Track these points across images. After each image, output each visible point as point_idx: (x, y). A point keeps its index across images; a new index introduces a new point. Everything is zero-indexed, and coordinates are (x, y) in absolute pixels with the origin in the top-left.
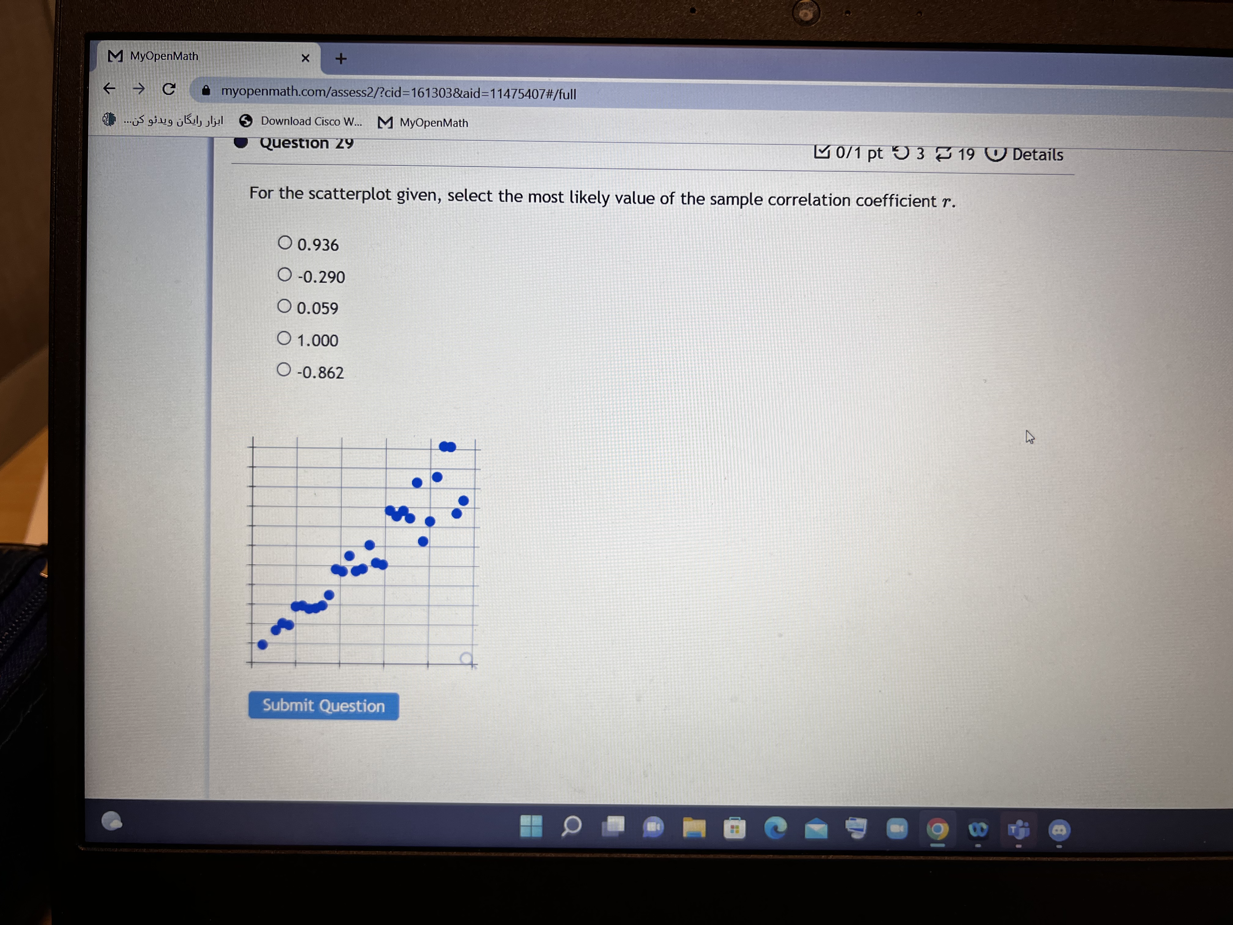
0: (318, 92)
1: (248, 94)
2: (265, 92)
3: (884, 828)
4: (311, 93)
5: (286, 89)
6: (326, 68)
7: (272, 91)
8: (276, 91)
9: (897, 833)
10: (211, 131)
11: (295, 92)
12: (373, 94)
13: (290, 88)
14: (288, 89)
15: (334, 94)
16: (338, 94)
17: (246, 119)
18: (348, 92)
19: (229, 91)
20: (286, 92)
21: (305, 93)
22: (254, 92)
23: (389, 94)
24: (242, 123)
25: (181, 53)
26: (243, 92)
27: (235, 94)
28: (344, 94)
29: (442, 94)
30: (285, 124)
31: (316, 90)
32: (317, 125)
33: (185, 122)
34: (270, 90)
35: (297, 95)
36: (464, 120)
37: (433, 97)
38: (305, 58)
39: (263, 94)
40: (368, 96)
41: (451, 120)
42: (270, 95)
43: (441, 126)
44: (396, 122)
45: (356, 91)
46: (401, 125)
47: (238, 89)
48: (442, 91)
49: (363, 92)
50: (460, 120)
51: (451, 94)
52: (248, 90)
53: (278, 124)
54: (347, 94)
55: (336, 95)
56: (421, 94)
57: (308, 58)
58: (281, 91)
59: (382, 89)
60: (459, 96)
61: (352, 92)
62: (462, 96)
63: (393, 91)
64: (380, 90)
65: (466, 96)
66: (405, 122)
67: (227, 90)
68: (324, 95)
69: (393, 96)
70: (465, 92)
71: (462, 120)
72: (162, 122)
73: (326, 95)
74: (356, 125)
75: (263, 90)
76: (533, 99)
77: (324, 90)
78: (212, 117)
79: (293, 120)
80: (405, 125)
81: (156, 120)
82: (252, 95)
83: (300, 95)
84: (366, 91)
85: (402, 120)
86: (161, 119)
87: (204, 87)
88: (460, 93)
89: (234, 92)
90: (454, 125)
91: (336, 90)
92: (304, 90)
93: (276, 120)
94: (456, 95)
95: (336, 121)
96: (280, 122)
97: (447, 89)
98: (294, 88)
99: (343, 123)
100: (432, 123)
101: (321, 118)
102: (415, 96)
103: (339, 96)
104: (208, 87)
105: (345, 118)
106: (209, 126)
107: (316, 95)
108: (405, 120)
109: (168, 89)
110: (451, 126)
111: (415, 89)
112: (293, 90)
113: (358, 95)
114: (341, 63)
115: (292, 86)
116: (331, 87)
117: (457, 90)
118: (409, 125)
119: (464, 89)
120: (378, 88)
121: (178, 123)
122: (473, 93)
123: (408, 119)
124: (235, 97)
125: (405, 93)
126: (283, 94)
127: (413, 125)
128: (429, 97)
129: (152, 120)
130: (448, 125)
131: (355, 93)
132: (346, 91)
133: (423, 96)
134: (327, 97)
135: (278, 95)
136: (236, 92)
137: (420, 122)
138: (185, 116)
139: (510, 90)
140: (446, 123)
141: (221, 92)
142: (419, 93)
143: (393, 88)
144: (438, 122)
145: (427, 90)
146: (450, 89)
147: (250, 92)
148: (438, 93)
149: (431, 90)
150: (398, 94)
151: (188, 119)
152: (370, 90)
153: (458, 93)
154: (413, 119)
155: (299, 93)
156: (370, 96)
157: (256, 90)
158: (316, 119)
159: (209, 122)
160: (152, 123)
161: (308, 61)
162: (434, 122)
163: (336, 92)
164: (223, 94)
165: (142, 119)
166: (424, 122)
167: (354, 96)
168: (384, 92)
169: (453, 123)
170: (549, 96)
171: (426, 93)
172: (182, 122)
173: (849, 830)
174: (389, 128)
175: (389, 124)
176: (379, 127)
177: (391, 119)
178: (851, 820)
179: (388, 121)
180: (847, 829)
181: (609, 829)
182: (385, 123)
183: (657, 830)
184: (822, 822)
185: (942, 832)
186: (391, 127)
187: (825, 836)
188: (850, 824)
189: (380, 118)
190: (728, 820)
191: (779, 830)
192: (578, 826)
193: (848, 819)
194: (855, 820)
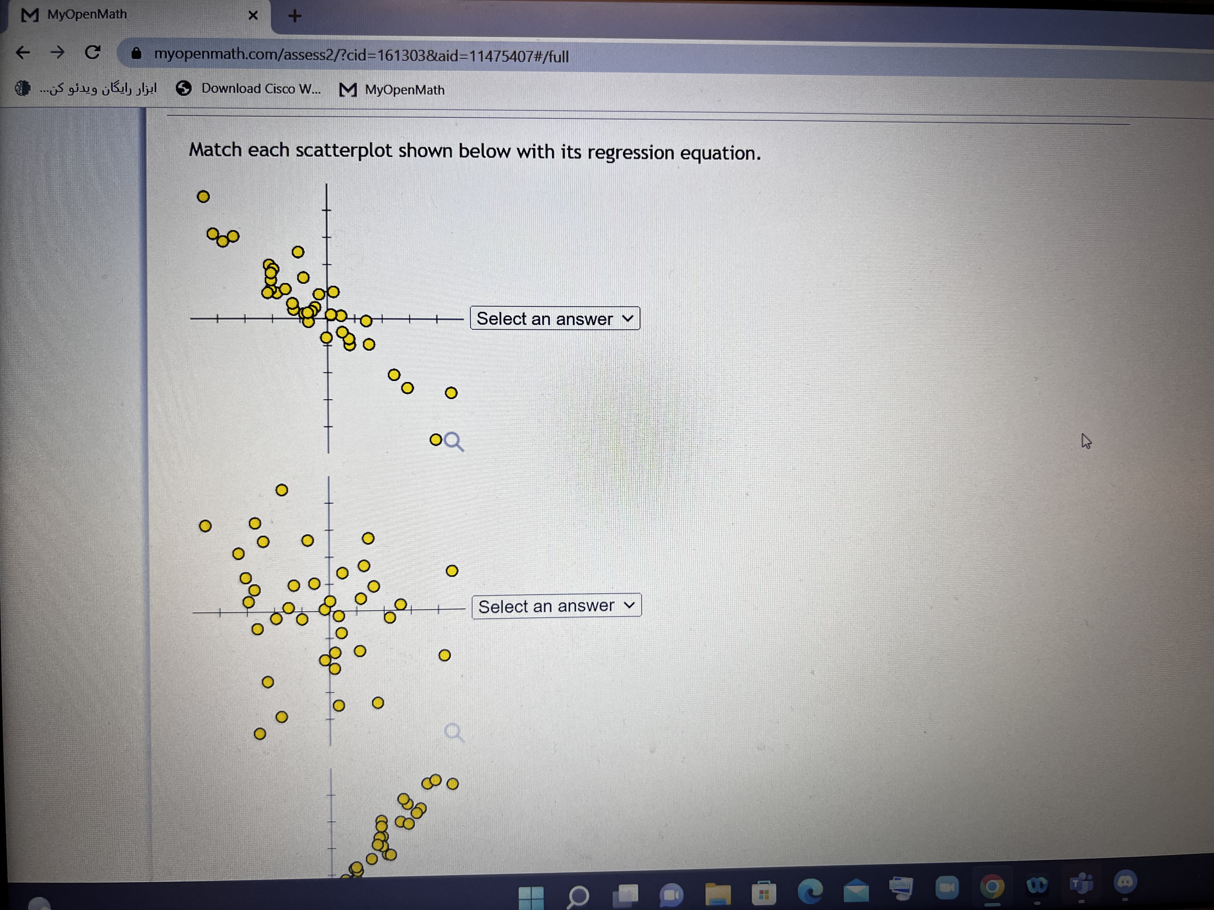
0: (269, 54)
1: (186, 57)
2: (206, 54)
3: (933, 887)
4: (260, 55)
5: (231, 50)
6: (277, 27)
7: (214, 54)
8: (219, 54)
9: (947, 893)
10: (144, 101)
11: (241, 54)
12: (333, 57)
13: (236, 50)
14: (233, 51)
15: (288, 57)
16: (292, 56)
17: (183, 86)
18: (304, 55)
19: (163, 54)
21: (253, 55)
22: (193, 55)
23: (352, 56)
24: (180, 91)
25: (107, 11)
26: (179, 55)
27: (171, 57)
28: (299, 57)
29: (414, 58)
30: (230, 92)
31: (267, 53)
32: (268, 93)
33: (112, 90)
34: (212, 52)
35: (244, 58)
36: (439, 86)
37: (403, 60)
38: (253, 15)
39: (203, 58)
40: (327, 59)
41: (424, 87)
42: (212, 58)
43: (414, 93)
44: (361, 89)
45: (313, 53)
46: (367, 93)
47: (174, 51)
48: (414, 53)
49: (321, 55)
50: (435, 87)
51: (424, 57)
52: (186, 52)
53: (221, 92)
54: (303, 56)
55: (290, 58)
56: (389, 57)
57: (256, 15)
58: (226, 54)
59: (343, 51)
60: (433, 58)
61: (309, 54)
62: (437, 59)
63: (356, 54)
64: (342, 52)
65: (442, 59)
66: (371, 89)
67: (161, 52)
68: (276, 58)
69: (356, 59)
70: (440, 54)
71: (437, 87)
72: (84, 91)
73: (278, 57)
74: (313, 93)
75: (203, 52)
76: (519, 62)
77: (275, 53)
78: (143, 84)
79: (239, 87)
80: (371, 93)
81: (78, 88)
82: (190, 58)
83: (247, 58)
84: (324, 53)
85: (367, 86)
86: (83, 87)
87: (134, 49)
88: (434, 55)
89: (170, 54)
90: (428, 92)
91: (289, 53)
92: (251, 52)
93: (220, 87)
94: (430, 58)
95: (290, 88)
96: (225, 90)
97: (420, 51)
98: (240, 50)
99: (298, 90)
100: (402, 90)
101: (272, 84)
102: (382, 60)
103: (293, 59)
104: (139, 49)
105: (300, 85)
106: (140, 94)
107: (266, 58)
108: (371, 88)
109: (92, 52)
110: (425, 93)
111: (381, 51)
112: (238, 53)
113: (316, 58)
114: (295, 21)
115: (238, 48)
116: (283, 49)
117: (431, 52)
118: (375, 93)
119: (438, 50)
120: (339, 50)
121: (103, 91)
122: (450, 56)
123: (375, 86)
124: (170, 60)
125: (370, 56)
126: (227, 57)
127: (380, 93)
128: (398, 60)
129: (72, 89)
130: (421, 93)
131: (311, 55)
132: (301, 54)
133: (392, 59)
134: (279, 60)
135: (222, 58)
136: (171, 54)
137: (388, 89)
138: (112, 83)
139: (493, 52)
140: (418, 90)
141: (154, 54)
142: (387, 55)
143: (356, 50)
144: (409, 89)
145: (396, 52)
146: (423, 51)
147: (189, 55)
148: (409, 55)
149: (400, 52)
150: (362, 56)
151: (115, 86)
152: (330, 52)
153: (432, 55)
154: (380, 86)
155: (247, 55)
156: (329, 59)
157: (195, 52)
158: (267, 86)
159: (140, 89)
160: (73, 91)
161: (256, 18)
162: (404, 89)
163: (290, 55)
164: (156, 57)
165: (61, 88)
166: (393, 90)
167: (311, 59)
168: (346, 55)
169: (427, 90)
170: (538, 59)
171: (395, 56)
172: (109, 90)
173: (893, 891)
174: (353, 96)
175: (352, 92)
176: (341, 95)
177: (355, 85)
178: (896, 879)
179: (351, 88)
180: (891, 890)
181: (621, 899)
182: (348, 91)
183: (676, 899)
184: (863, 883)
185: (997, 889)
186: (355, 95)
187: (866, 898)
188: (894, 884)
189: (341, 85)
190: (757, 885)
191: (814, 894)
192: (585, 897)
193: (892, 879)
194: (900, 879)
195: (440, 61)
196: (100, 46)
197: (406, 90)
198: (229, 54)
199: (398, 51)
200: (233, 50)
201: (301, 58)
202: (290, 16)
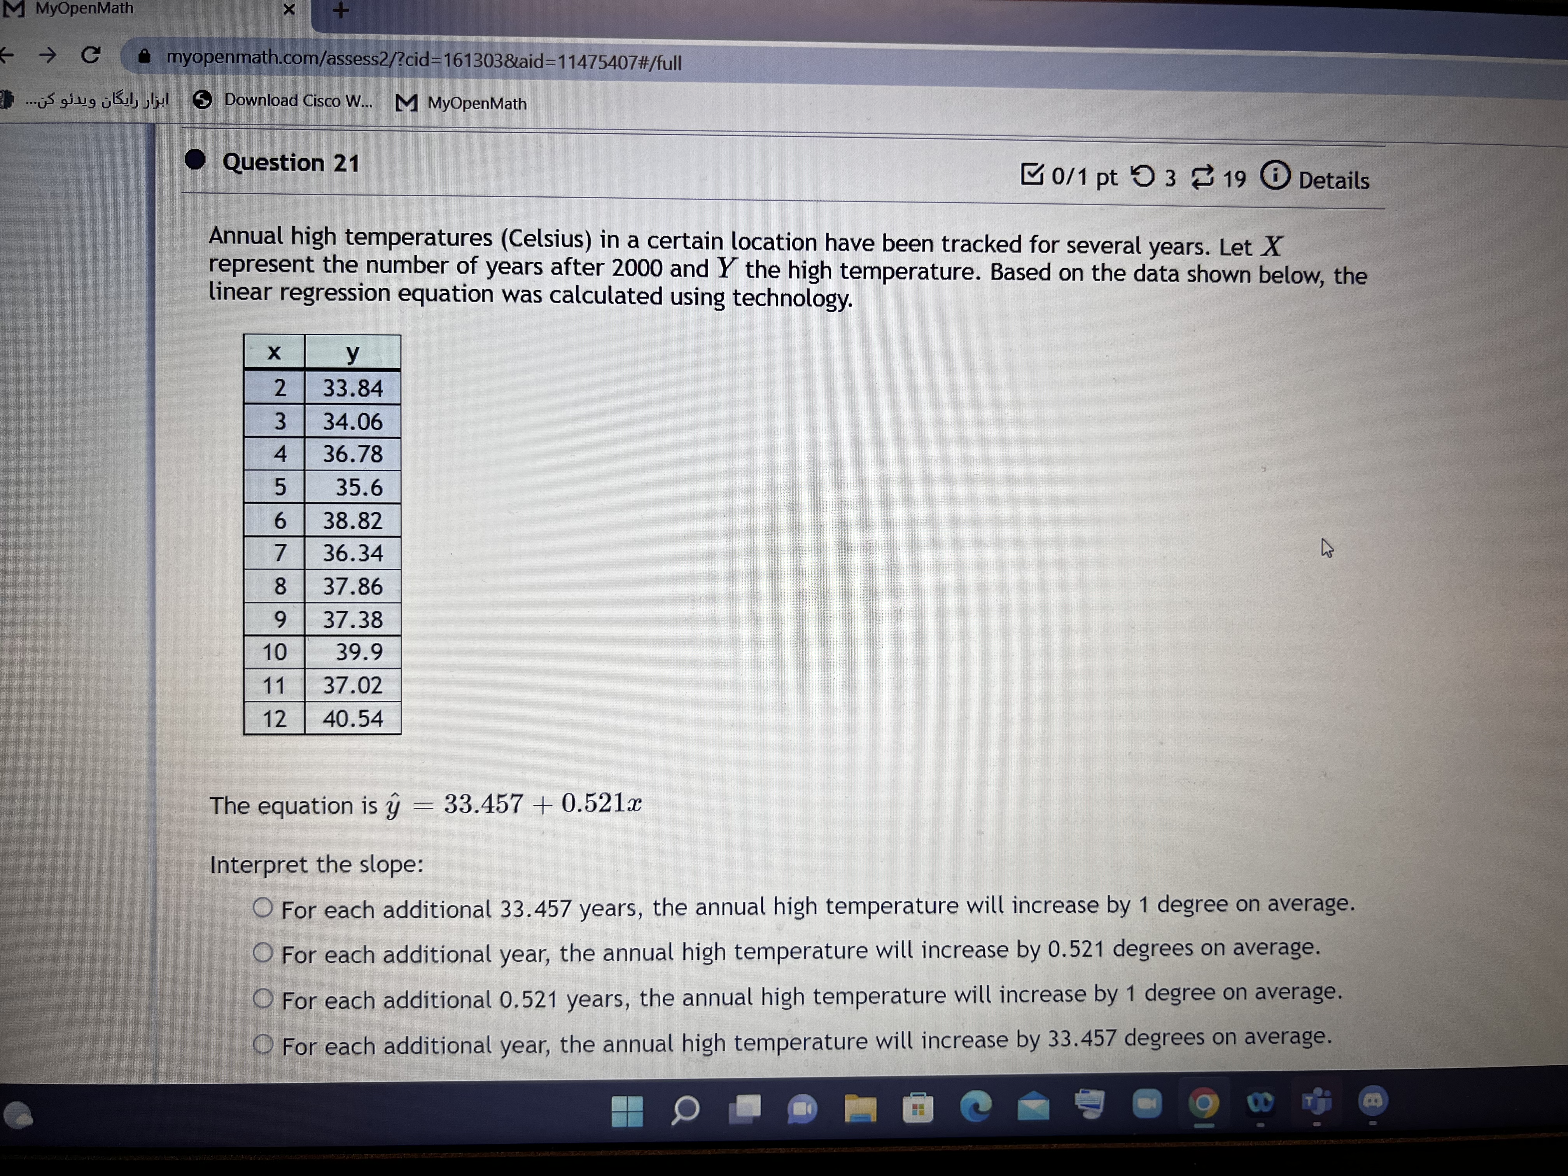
0: (308, 58)
1: (206, 61)
2: (230, 57)
3: (1129, 1103)
4: (297, 59)
5: (261, 53)
6: (318, 23)
7: (240, 57)
8: (247, 57)
9: (1147, 1111)
10: (153, 115)
11: (273, 57)
12: (388, 61)
13: (267, 52)
14: (264, 54)
15: (331, 61)
16: (337, 61)
17: (202, 96)
18: (352, 59)
19: (178, 57)
20: (260, 58)
21: (289, 59)
22: (215, 58)
23: (411, 61)
24: (197, 103)
25: (108, 4)
26: (197, 58)
27: (187, 61)
28: (345, 61)
30: (260, 104)
31: (305, 56)
32: (307, 106)
33: (114, 102)
34: (238, 55)
35: (277, 62)
36: (520, 99)
37: (475, 66)
38: (289, 9)
39: (227, 62)
40: (381, 64)
41: (502, 100)
42: (238, 62)
43: (488, 108)
44: (422, 102)
45: (363, 56)
46: (430, 107)
47: (191, 54)
48: (489, 58)
49: (373, 59)
50: (515, 100)
51: (501, 63)
52: (206, 55)
53: (249, 104)
54: (350, 61)
55: (334, 63)
56: (458, 62)
57: (293, 10)
58: (254, 57)
59: (401, 55)
60: (512, 64)
61: (358, 58)
62: (518, 64)
63: (416, 58)
64: (399, 56)
65: (523, 65)
66: (436, 103)
67: (175, 55)
68: (317, 63)
69: (416, 65)
70: (522, 59)
71: (517, 100)
72: (80, 102)
73: (319, 63)
74: (363, 106)
75: (227, 55)
76: (620, 69)
77: (316, 56)
78: (153, 94)
79: (271, 97)
80: (435, 106)
81: (72, 99)
82: (211, 62)
83: (281, 63)
84: (377, 57)
85: (430, 99)
86: (79, 97)
87: (142, 51)
88: (514, 60)
89: (185, 57)
90: (506, 106)
91: (334, 56)
92: (287, 55)
93: (247, 98)
94: (509, 63)
95: (334, 100)
96: (253, 102)
97: (496, 54)
98: (272, 53)
99: (344, 102)
100: (474, 104)
101: (312, 95)
102: (449, 65)
103: (338, 64)
104: (147, 51)
105: (347, 96)
106: (148, 107)
107: (305, 63)
108: (435, 100)
109: (90, 55)
110: (502, 108)
111: (448, 55)
112: (270, 56)
113: (367, 63)
114: (341, 16)
115: (270, 50)
116: (326, 51)
117: (510, 57)
118: (440, 107)
119: (519, 54)
120: (396, 53)
121: (103, 103)
122: (533, 61)
123: (440, 98)
124: (186, 65)
125: (435, 60)
126: (256, 60)
127: (446, 107)
128: (469, 66)
129: (65, 100)
130: (497, 107)
131: (361, 60)
132: (349, 58)
133: (461, 64)
134: (320, 66)
135: (250, 62)
136: (187, 58)
137: (456, 103)
138: (114, 93)
139: (587, 57)
140: (494, 104)
141: (167, 57)
142: (455, 60)
143: (416, 53)
144: (483, 102)
145: (466, 56)
146: (500, 55)
147: (209, 58)
148: (482, 60)
149: (472, 56)
150: (424, 61)
151: (117, 97)
152: (384, 55)
153: (511, 60)
154: (446, 98)
155: (281, 59)
156: (383, 64)
157: (217, 55)
158: (305, 97)
159: (148, 101)
160: (66, 104)
161: (293, 13)
162: (476, 103)
163: (334, 59)
164: (169, 61)
165: (51, 99)
166: (463, 103)
167: (360, 64)
168: (404, 59)
169: (504, 104)
170: (643, 66)
171: (465, 60)
172: (110, 102)
173: (1080, 1107)
174: (412, 111)
175: (412, 105)
176: (398, 109)
177: (415, 97)
178: (1083, 1092)
179: (410, 101)
180: (1077, 1106)
181: (739, 1113)
182: (406, 104)
183: (807, 1113)
184: (1042, 1096)
185: (1210, 1107)
186: (415, 110)
187: (1046, 1116)
188: (1081, 1098)
189: (398, 97)
190: (909, 1097)
191: (981, 1109)
192: (694, 1110)
193: (1078, 1092)
194: (1088, 1092)
195: (522, 67)
196: (99, 48)
197: (479, 104)
198: (259, 57)
199: (468, 55)
200: (264, 52)
201: (348, 62)
202: (335, 10)
